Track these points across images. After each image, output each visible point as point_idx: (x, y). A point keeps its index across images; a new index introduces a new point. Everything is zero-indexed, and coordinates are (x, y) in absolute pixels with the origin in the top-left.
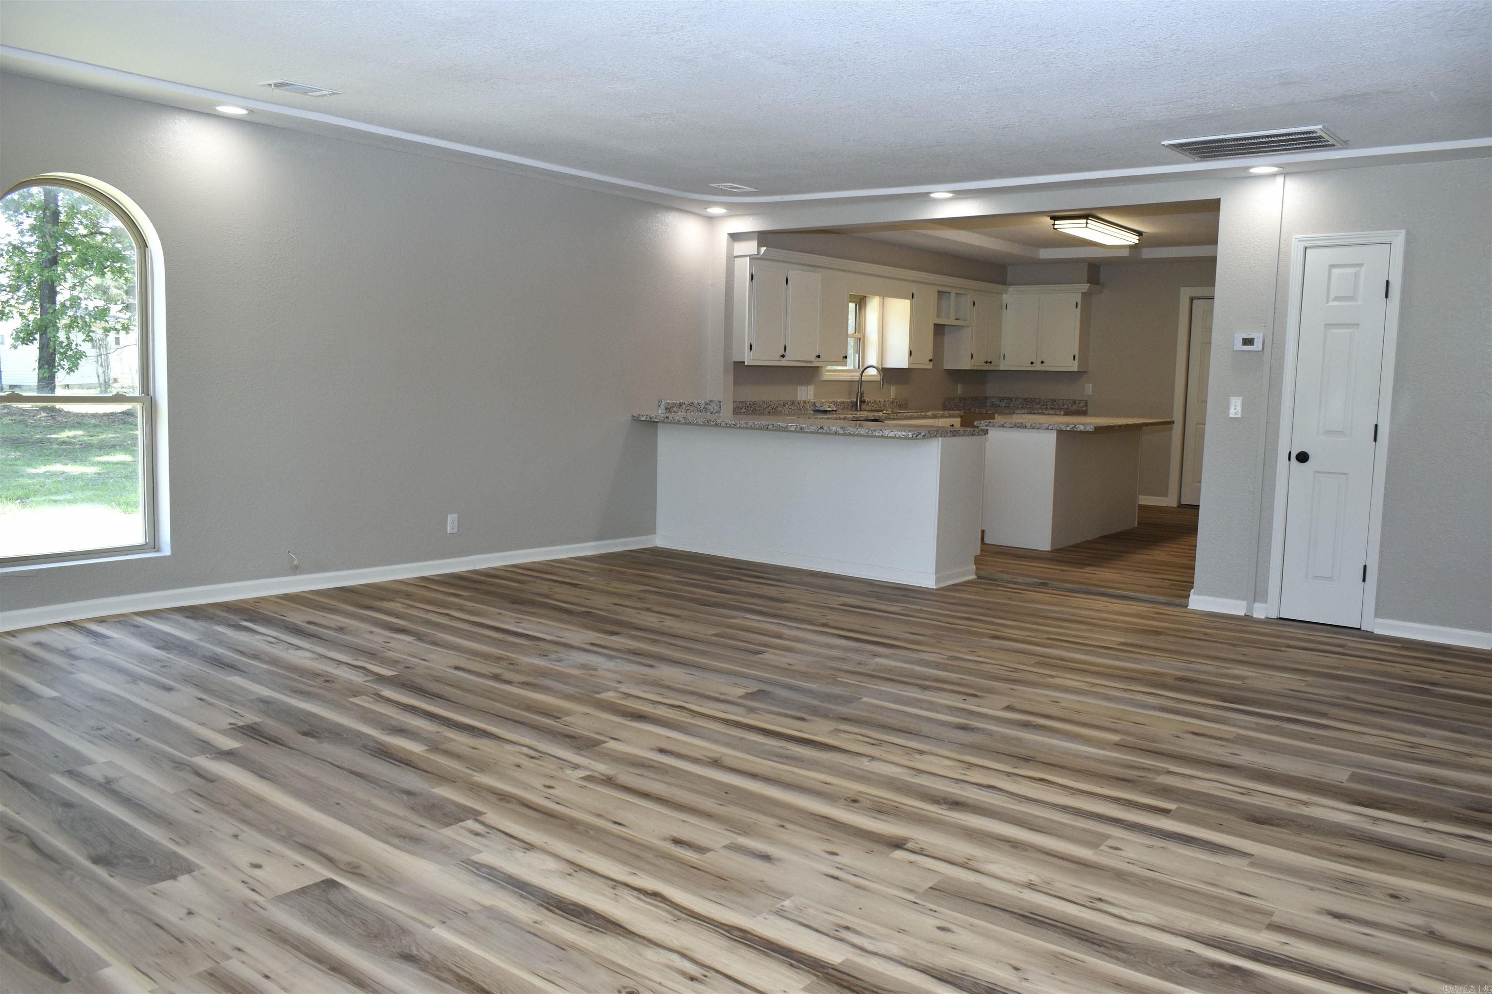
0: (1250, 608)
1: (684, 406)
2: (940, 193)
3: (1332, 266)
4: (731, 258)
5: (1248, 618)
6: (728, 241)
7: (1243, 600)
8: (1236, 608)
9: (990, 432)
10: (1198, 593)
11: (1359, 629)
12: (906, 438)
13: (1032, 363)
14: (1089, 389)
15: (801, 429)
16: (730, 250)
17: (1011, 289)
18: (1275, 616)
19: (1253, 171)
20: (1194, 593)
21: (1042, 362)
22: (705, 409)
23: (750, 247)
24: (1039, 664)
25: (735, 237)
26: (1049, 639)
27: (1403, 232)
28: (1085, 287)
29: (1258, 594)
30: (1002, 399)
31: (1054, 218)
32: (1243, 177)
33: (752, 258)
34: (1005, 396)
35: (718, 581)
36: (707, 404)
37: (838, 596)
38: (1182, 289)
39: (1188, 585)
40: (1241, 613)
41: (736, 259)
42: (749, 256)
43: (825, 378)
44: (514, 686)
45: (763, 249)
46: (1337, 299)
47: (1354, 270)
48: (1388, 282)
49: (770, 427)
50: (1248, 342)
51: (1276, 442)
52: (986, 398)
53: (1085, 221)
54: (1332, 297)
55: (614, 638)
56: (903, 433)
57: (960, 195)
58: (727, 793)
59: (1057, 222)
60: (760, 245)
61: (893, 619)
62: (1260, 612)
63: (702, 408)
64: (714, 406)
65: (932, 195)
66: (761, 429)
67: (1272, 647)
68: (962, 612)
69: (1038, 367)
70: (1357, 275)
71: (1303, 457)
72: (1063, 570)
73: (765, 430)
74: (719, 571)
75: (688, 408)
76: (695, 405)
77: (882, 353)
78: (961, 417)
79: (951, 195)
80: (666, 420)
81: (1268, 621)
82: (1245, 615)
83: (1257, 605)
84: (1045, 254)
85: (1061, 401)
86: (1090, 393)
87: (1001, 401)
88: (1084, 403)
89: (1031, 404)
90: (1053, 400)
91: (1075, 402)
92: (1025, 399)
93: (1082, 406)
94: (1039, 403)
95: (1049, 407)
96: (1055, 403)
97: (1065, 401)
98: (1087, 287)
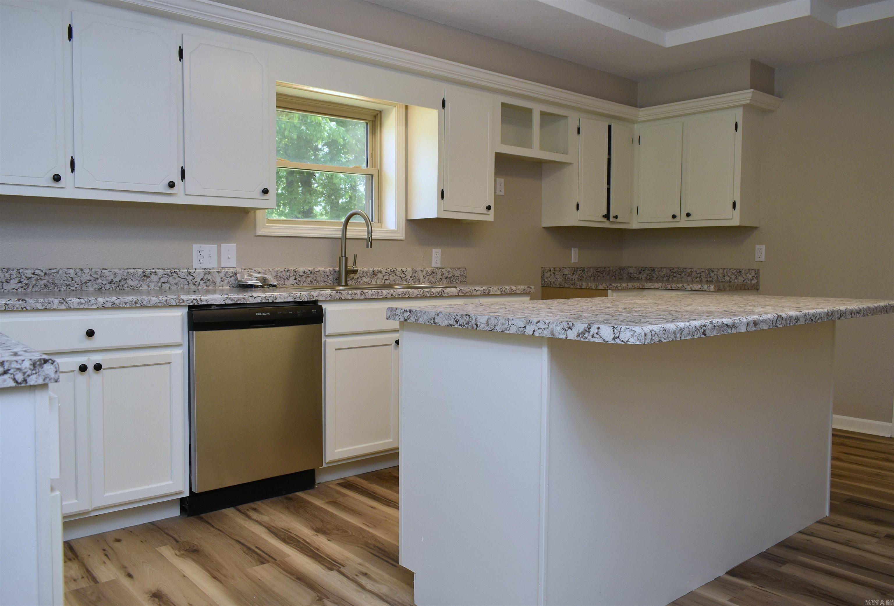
13: (674, 217)
14: (760, 253)
21: (688, 215)
43: (261, 232)
52: (622, 268)
69: (683, 223)
84: (672, 38)
85: (721, 271)
86: (763, 259)
87: (640, 273)
88: (753, 274)
89: (679, 276)
90: (708, 270)
91: (740, 272)
92: (671, 269)
93: (750, 276)
94: (690, 275)
95: (704, 280)
96: (712, 274)
97: (725, 271)
98: (750, 95)
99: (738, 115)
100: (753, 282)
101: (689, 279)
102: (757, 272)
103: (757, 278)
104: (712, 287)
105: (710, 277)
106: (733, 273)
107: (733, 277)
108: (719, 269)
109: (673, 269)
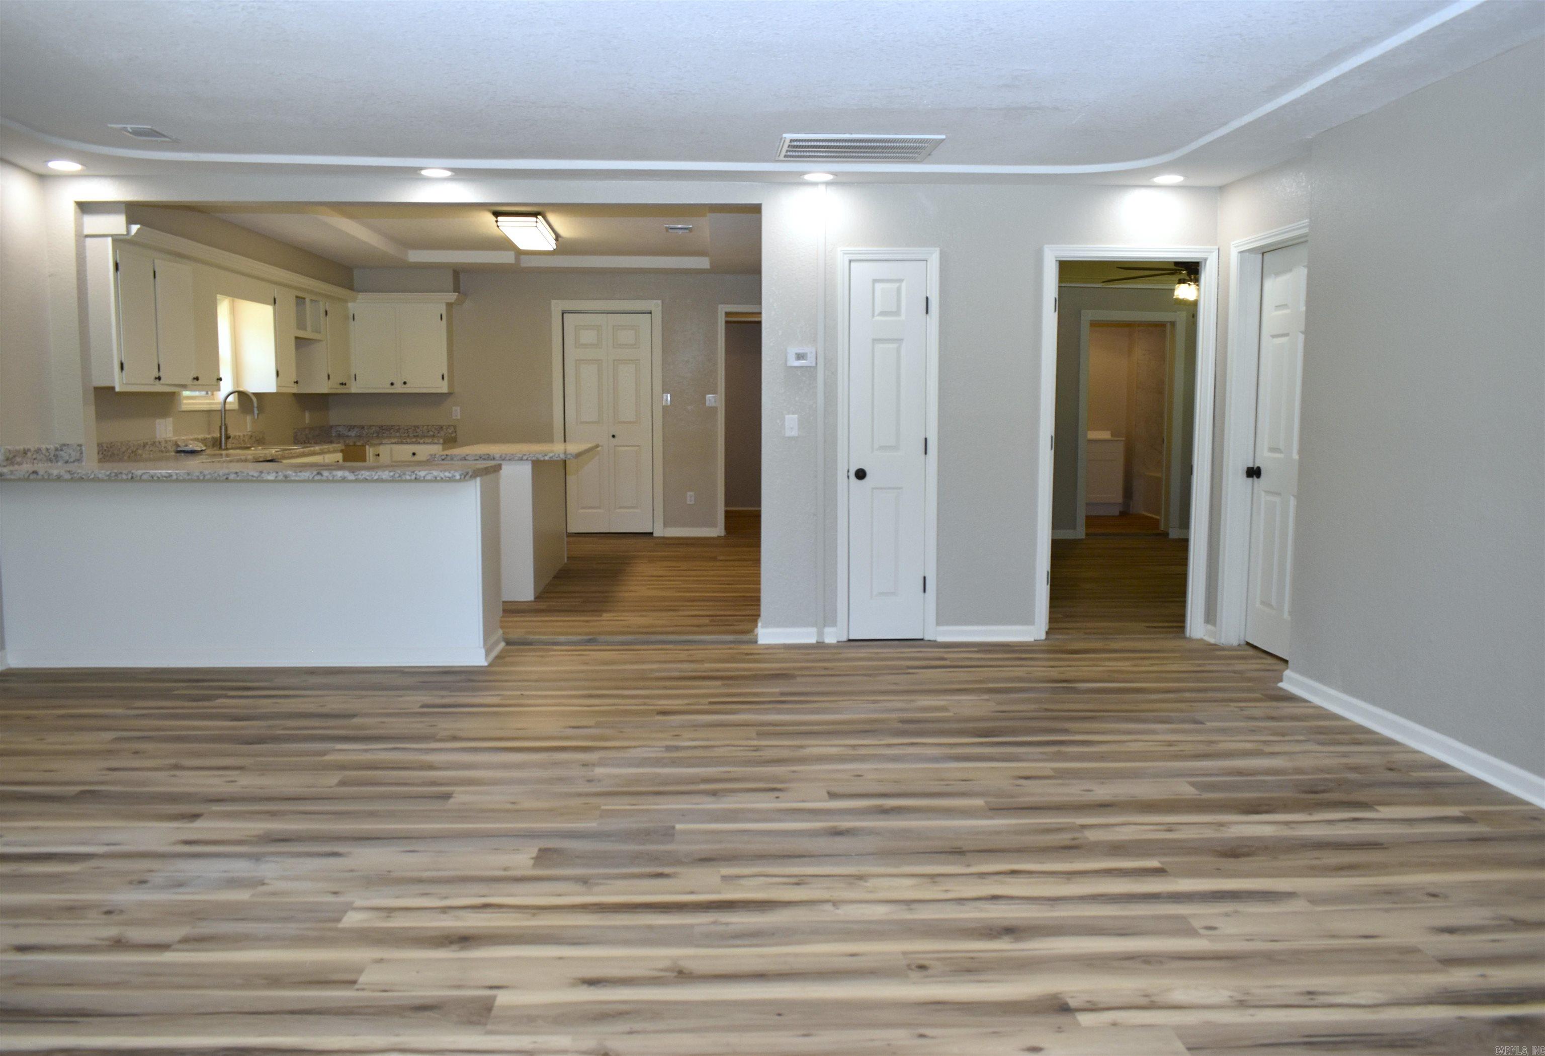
0: (820, 633)
1: (29, 454)
2: (435, 169)
3: (875, 281)
4: (82, 237)
5: (820, 645)
6: (76, 212)
7: (812, 626)
8: (805, 636)
9: (504, 467)
10: (765, 626)
11: (922, 640)
12: (451, 480)
13: (392, 384)
14: (457, 412)
15: (286, 477)
16: (79, 226)
17: (361, 296)
18: (845, 638)
19: (807, 177)
20: (762, 627)
21: (405, 383)
22: (56, 456)
23: (116, 224)
24: (761, 735)
25: (85, 207)
26: (711, 703)
27: (938, 250)
28: (452, 297)
29: (829, 619)
30: (351, 428)
31: (497, 214)
32: (795, 181)
33: (118, 241)
34: (354, 424)
35: (200, 704)
36: (57, 449)
37: (399, 696)
38: (553, 302)
39: (755, 617)
40: (813, 640)
41: (88, 240)
42: (112, 236)
43: (184, 407)
44: (174, 950)
45: (135, 228)
46: (882, 314)
47: (896, 285)
48: (927, 298)
49: (232, 477)
50: (800, 357)
51: (835, 461)
52: (331, 427)
53: (534, 219)
54: (876, 313)
55: (198, 824)
56: (447, 474)
57: (460, 174)
58: (779, 1015)
59: (500, 218)
60: (130, 221)
61: (495, 713)
62: (832, 636)
63: (52, 456)
64: (71, 451)
65: (424, 172)
66: (215, 480)
67: (897, 672)
68: (571, 689)
69: (399, 389)
70: (899, 290)
71: (861, 474)
72: (587, 621)
73: (223, 481)
74: (177, 689)
75: (34, 456)
76: (44, 452)
77: (237, 376)
78: (342, 451)
79: (448, 174)
80: (32, 477)
81: (840, 645)
82: (817, 642)
83: (827, 630)
84: (415, 256)
85: (425, 427)
86: (459, 417)
87: (349, 430)
88: (452, 429)
89: (388, 432)
90: (415, 426)
91: (442, 428)
92: (381, 427)
93: (450, 431)
94: (398, 430)
95: (411, 435)
96: (418, 430)
97: (429, 427)
98: (455, 297)
99: (443, 309)
100: (453, 435)
101: (398, 434)
102: (455, 427)
103: (456, 432)
104: (441, 441)
105: (417, 432)
106: (436, 429)
107: (436, 432)
108: (424, 426)
109: (382, 426)
